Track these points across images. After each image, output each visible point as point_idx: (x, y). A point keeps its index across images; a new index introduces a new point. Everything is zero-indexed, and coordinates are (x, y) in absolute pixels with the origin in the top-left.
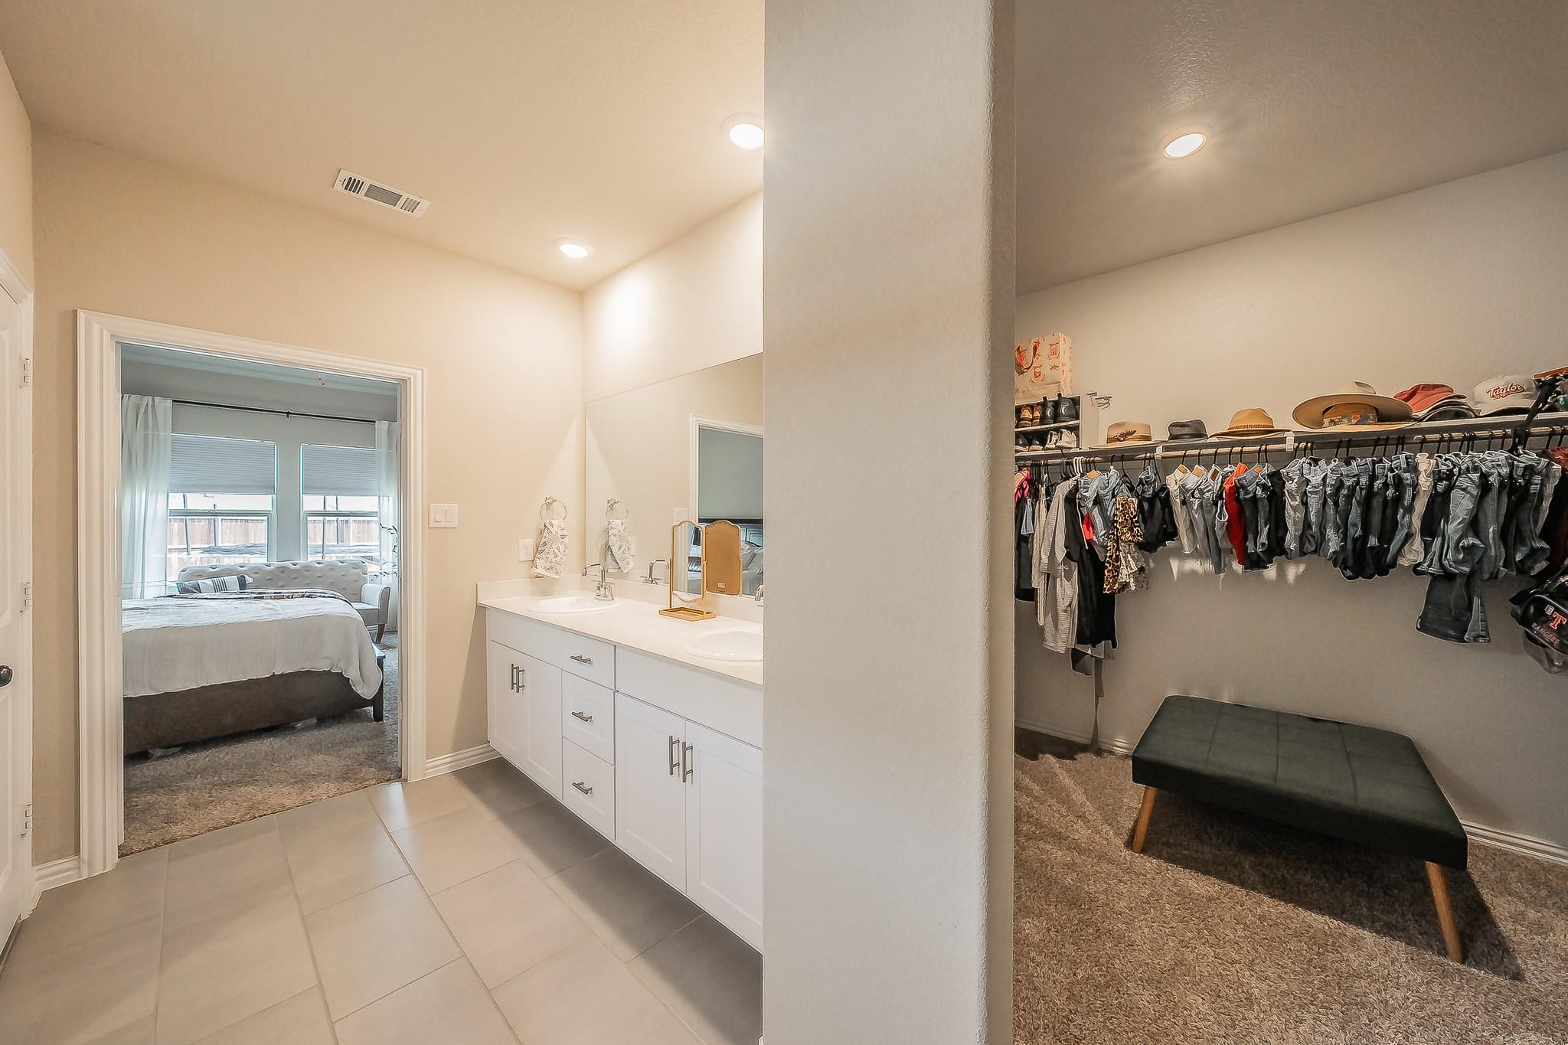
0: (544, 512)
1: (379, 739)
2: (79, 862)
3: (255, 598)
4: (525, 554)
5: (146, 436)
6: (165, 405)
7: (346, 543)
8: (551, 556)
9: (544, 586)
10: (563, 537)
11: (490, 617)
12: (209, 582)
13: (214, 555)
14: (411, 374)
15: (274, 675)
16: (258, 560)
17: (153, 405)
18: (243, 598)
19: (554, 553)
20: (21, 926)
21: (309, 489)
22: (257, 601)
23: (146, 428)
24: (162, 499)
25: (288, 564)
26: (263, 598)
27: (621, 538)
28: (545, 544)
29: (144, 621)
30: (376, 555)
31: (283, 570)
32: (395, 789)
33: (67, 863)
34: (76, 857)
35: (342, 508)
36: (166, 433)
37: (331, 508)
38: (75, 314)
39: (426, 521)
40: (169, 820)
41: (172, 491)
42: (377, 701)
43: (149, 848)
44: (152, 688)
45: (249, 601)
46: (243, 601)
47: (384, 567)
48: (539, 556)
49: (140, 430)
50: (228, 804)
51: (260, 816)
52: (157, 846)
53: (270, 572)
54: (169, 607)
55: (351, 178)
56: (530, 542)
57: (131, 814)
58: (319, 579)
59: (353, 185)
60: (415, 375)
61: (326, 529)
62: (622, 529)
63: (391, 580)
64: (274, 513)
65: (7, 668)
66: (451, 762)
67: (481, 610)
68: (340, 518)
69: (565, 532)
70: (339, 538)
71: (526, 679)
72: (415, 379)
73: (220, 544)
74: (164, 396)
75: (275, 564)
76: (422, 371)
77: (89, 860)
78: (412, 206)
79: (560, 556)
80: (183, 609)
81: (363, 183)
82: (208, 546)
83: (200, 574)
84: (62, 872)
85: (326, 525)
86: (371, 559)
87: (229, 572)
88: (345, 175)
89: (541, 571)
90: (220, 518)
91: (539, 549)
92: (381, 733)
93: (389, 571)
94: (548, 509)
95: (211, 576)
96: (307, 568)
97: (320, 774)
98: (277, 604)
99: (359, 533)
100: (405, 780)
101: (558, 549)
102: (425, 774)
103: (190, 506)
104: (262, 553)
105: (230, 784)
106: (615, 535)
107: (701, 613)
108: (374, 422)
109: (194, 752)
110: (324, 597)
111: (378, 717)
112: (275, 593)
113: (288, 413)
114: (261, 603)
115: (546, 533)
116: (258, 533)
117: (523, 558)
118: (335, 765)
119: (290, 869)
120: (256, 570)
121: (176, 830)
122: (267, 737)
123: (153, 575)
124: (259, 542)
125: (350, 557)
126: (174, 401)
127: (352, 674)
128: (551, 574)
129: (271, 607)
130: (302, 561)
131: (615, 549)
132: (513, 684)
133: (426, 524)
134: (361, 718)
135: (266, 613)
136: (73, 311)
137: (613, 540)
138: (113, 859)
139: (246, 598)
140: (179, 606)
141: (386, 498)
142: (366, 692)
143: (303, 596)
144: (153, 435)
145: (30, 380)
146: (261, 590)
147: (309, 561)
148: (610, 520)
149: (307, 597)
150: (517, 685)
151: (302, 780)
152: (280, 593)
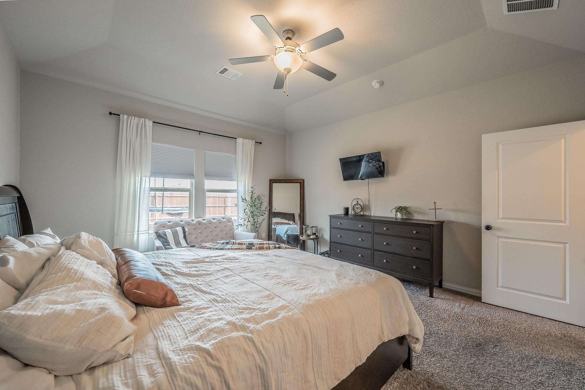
5: (141, 143)
6: (149, 124)
12: (170, 231)
17: (145, 124)
21: (210, 175)
23: (141, 138)
24: (147, 181)
25: (200, 219)
31: (199, 223)
36: (150, 142)
49: (138, 140)
53: (194, 224)
64: (192, 190)
74: (149, 119)
75: (196, 220)
83: (164, 225)
87: (177, 225)
95: (170, 227)
96: (209, 221)
108: (236, 138)
113: (200, 132)
120: (188, 224)
123: (143, 227)
126: (153, 122)
130: (206, 218)
141: (241, 182)
144: (144, 142)
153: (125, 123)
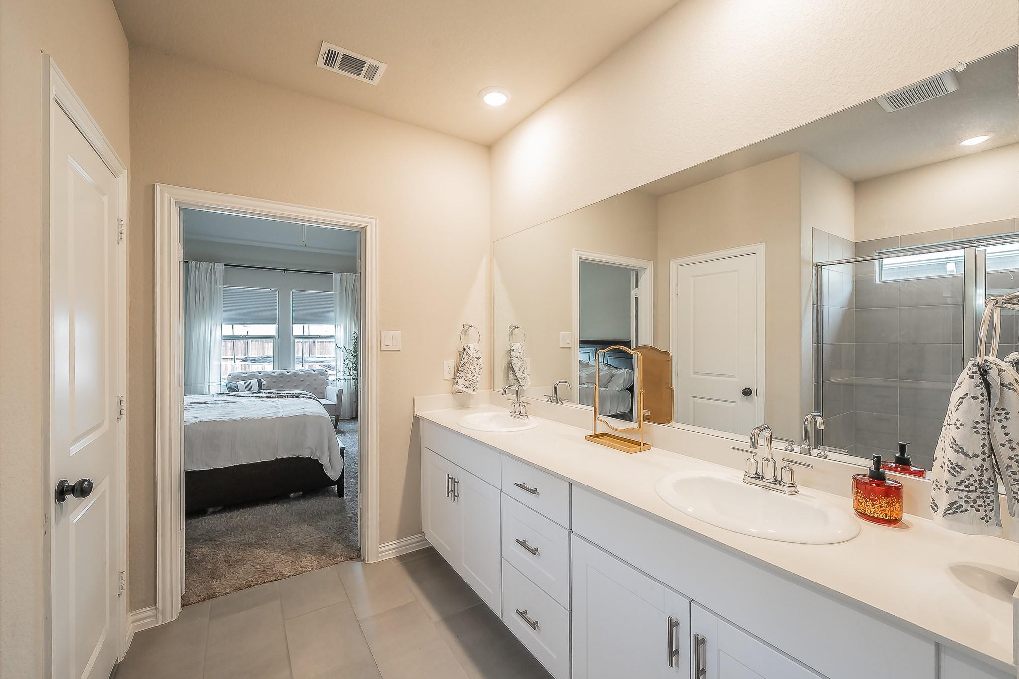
0: (463, 336)
1: (343, 514)
2: (157, 611)
3: (266, 397)
4: (449, 373)
5: (211, 288)
6: (220, 267)
7: (314, 356)
8: (469, 376)
9: (462, 401)
10: (478, 358)
11: (424, 427)
12: (242, 383)
13: (247, 363)
14: (368, 223)
15: (277, 459)
16: (268, 368)
17: (215, 268)
18: (259, 397)
19: (472, 373)
20: (118, 666)
21: (298, 320)
22: (268, 400)
23: (211, 283)
24: (219, 329)
25: (284, 371)
26: (270, 397)
27: (522, 359)
28: (464, 364)
29: (204, 414)
30: (333, 364)
31: (282, 375)
32: (357, 566)
33: (148, 612)
34: (155, 608)
35: (312, 334)
36: (221, 286)
37: (306, 334)
38: (154, 185)
39: (379, 347)
40: (214, 575)
41: (226, 324)
42: (340, 482)
43: (199, 601)
44: (207, 465)
45: (263, 399)
46: (260, 399)
47: (338, 374)
48: (459, 375)
49: (208, 286)
50: (249, 565)
51: (268, 582)
52: (204, 600)
53: (275, 377)
54: (220, 402)
55: (330, 49)
56: (452, 362)
57: (192, 564)
58: (302, 382)
59: (331, 57)
60: (370, 223)
61: (304, 346)
62: (522, 351)
63: (342, 384)
64: (277, 337)
65: (88, 481)
66: (397, 548)
67: (417, 420)
68: (311, 340)
69: (479, 354)
70: (311, 352)
71: (461, 489)
72: (371, 226)
73: (250, 356)
74: (220, 262)
75: (278, 371)
76: (376, 219)
77: (162, 610)
78: (373, 70)
79: (476, 375)
80: (227, 405)
81: (338, 53)
82: (244, 357)
83: (238, 377)
84: (147, 619)
85: (304, 344)
86: (330, 367)
87: (252, 376)
88: (325, 48)
89: (461, 388)
90: (250, 340)
91: (460, 369)
92: (342, 510)
93: (341, 377)
94: (465, 334)
95: (245, 379)
96: (295, 374)
97: (306, 545)
98: (278, 403)
99: (321, 349)
100: (364, 560)
101: (474, 368)
102: (378, 557)
103: (237, 333)
104: (270, 362)
105: (249, 545)
106: (517, 356)
107: (638, 444)
108: (333, 273)
109: (231, 511)
110: (306, 398)
111: (341, 494)
112: (277, 394)
113: (284, 270)
114: (269, 402)
115: (465, 356)
116: (269, 349)
117: (447, 376)
118: (315, 536)
119: (287, 645)
120: (267, 375)
121: (217, 585)
122: (273, 503)
123: (215, 377)
124: (269, 355)
125: (317, 366)
126: (225, 265)
127: (324, 461)
128: (469, 391)
129: (276, 405)
130: (292, 370)
131: (517, 369)
132: (448, 492)
133: (379, 349)
134: (330, 494)
135: (272, 410)
136: (153, 185)
137: (516, 362)
138: (177, 609)
139: (262, 397)
140: (225, 402)
141: (339, 326)
142: (333, 475)
143: (293, 397)
144: (214, 287)
145: (125, 237)
146: (270, 391)
147: (296, 369)
148: (513, 344)
149: (295, 397)
150: (452, 492)
151: (295, 549)
152: (280, 394)
153: (193, 270)
